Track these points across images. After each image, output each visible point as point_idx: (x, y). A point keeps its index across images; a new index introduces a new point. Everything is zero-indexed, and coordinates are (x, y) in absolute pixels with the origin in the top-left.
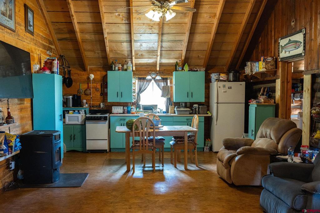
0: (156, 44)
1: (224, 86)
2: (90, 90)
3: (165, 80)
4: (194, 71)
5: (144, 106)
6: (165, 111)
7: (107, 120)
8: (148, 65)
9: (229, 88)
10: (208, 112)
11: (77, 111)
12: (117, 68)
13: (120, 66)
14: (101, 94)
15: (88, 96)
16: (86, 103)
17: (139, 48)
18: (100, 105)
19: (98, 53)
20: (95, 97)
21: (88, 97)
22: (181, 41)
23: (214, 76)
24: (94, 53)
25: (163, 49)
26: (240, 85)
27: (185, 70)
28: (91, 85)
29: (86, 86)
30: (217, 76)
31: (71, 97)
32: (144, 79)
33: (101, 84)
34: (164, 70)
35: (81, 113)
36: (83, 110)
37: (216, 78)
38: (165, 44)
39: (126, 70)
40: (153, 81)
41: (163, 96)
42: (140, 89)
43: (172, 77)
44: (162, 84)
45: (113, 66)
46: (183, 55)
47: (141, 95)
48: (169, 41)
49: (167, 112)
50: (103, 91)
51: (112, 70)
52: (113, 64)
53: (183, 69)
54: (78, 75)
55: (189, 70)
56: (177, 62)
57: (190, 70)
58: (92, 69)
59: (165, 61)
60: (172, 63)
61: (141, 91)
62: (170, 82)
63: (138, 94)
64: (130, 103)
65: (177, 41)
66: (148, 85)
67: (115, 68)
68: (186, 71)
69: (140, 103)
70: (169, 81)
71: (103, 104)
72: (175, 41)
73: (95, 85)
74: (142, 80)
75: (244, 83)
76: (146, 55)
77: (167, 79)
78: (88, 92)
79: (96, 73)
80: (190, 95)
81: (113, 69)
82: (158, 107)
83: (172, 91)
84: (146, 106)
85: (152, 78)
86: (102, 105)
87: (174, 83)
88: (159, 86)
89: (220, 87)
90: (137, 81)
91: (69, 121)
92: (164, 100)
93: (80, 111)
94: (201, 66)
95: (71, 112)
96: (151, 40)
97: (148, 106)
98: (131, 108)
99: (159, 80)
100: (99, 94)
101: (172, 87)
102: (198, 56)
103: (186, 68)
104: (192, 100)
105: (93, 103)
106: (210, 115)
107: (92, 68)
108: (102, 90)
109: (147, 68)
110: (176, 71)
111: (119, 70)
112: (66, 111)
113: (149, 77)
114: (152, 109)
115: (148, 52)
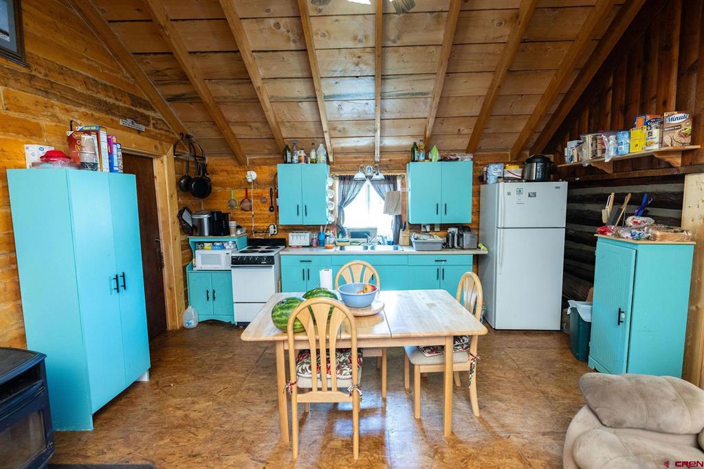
0: (372, 103)
1: (520, 191)
2: (250, 201)
3: (390, 180)
4: (451, 160)
5: (351, 231)
6: (392, 240)
7: (274, 264)
8: (358, 151)
9: (531, 194)
10: (480, 245)
11: (218, 244)
12: (295, 158)
13: (303, 154)
14: (270, 207)
15: (248, 212)
16: (238, 227)
17: (337, 116)
18: (268, 229)
19: (257, 129)
20: (260, 214)
21: (245, 215)
22: (425, 94)
23: (494, 171)
24: (249, 128)
25: (387, 116)
26: (557, 188)
27: (431, 160)
28: (251, 191)
29: (242, 194)
30: (499, 170)
31: (206, 216)
32: (351, 178)
33: (271, 189)
34: (390, 160)
35: (227, 248)
36: (230, 242)
37: (497, 175)
38: (390, 104)
39: (314, 162)
40: (368, 182)
41: (387, 211)
42: (344, 198)
43: (405, 174)
44: (386, 188)
45: (289, 154)
46: (428, 128)
47: (346, 209)
48: (398, 96)
49: (396, 242)
50: (273, 203)
51: (286, 162)
52: (289, 150)
53: (427, 158)
54: (228, 173)
55: (440, 158)
56: (415, 144)
57: (443, 159)
58: (254, 162)
59: (389, 142)
60: (405, 147)
61: (344, 201)
62: (402, 184)
63: (340, 208)
64: (324, 226)
65: (417, 94)
66: (359, 190)
67: (292, 158)
68: (433, 161)
69: (344, 226)
70: (399, 182)
71: (274, 228)
72: (413, 94)
73: (259, 191)
74: (347, 181)
75: (564, 185)
76: (352, 130)
77: (394, 178)
78: (246, 204)
79: (260, 169)
80: (441, 209)
81: (289, 160)
82: (379, 233)
83: (405, 201)
84: (356, 231)
85: (366, 177)
86: (272, 230)
87: (410, 185)
88: (379, 192)
89: (509, 194)
90: (337, 182)
91: (203, 263)
92: (390, 219)
93: (225, 245)
94: (463, 151)
95: (207, 245)
96: (360, 95)
97: (358, 231)
98: (326, 236)
99: (380, 181)
100: (268, 209)
101: (405, 194)
102: (459, 130)
103: (435, 154)
104: (446, 220)
105: (257, 225)
106: (487, 252)
107: (255, 159)
108: (273, 200)
109: (356, 158)
110: (412, 161)
111: (300, 161)
112: (200, 243)
113: (359, 175)
114: (366, 237)
115: (355, 124)
